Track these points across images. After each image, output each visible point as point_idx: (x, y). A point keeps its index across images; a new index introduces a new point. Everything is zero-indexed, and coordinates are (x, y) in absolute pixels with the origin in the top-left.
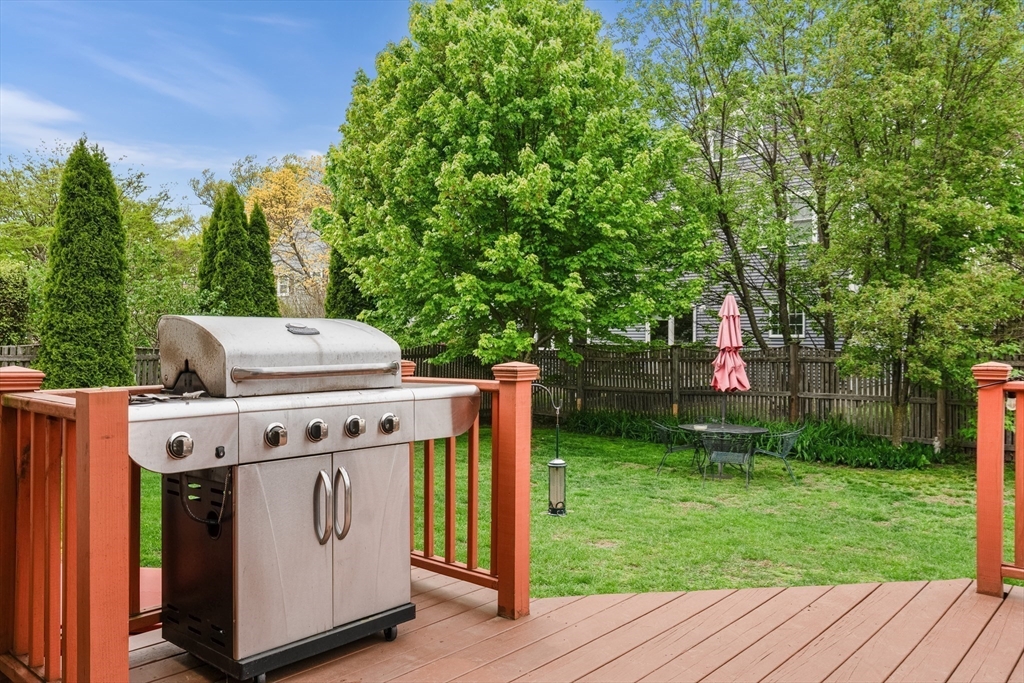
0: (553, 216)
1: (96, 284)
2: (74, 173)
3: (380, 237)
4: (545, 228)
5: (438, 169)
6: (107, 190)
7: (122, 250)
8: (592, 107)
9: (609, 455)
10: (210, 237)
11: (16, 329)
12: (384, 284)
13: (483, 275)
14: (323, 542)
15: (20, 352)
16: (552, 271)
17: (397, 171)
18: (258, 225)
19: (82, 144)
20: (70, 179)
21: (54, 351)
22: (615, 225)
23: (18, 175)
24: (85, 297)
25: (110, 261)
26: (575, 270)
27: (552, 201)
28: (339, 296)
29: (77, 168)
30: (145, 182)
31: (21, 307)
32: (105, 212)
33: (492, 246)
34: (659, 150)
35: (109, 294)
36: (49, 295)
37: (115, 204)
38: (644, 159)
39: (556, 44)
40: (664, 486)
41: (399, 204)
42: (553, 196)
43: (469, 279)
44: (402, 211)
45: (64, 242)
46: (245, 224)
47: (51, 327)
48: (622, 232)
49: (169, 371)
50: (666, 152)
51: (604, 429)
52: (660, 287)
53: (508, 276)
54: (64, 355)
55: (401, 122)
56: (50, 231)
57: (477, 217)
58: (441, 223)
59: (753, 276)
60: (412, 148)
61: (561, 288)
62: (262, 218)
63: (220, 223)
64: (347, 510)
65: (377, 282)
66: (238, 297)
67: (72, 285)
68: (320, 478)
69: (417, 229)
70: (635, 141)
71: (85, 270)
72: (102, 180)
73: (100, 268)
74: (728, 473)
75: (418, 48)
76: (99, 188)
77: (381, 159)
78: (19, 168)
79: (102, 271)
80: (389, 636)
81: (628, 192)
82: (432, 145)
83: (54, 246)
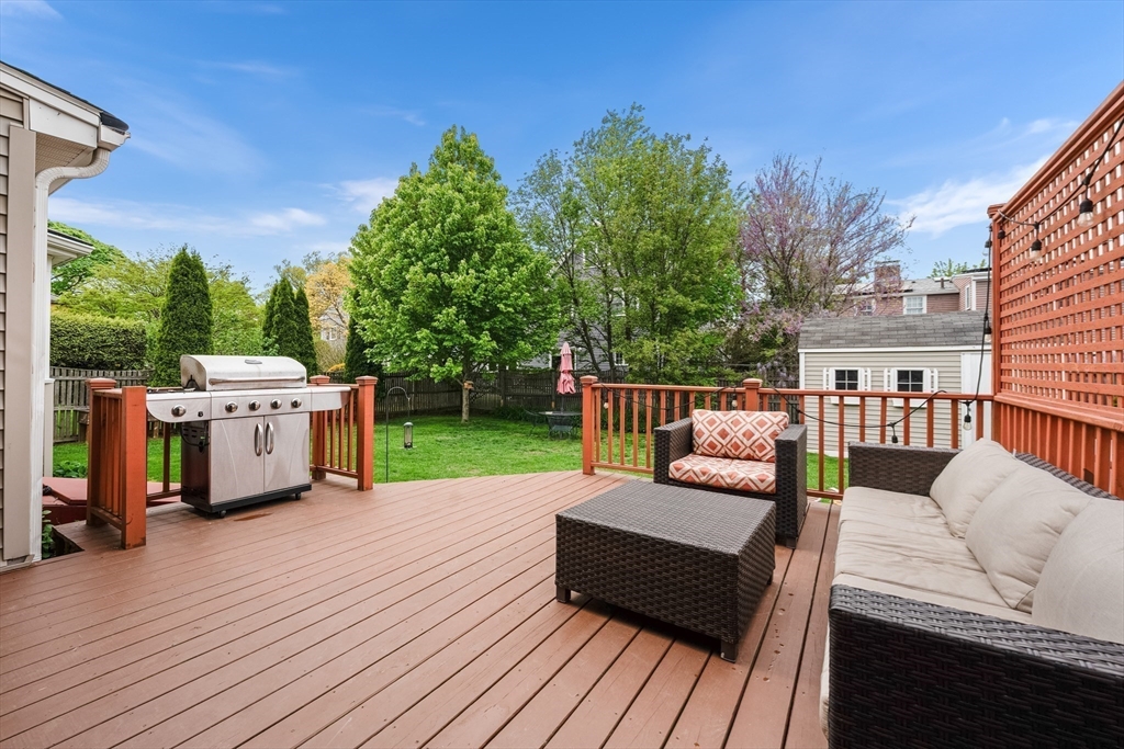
0: (474, 299)
1: (191, 334)
2: (179, 267)
3: (373, 308)
4: (469, 305)
5: (408, 271)
6: (201, 278)
7: (210, 314)
8: (498, 240)
9: (508, 430)
10: (270, 307)
11: (137, 361)
12: (378, 335)
13: (435, 330)
14: (259, 455)
15: (140, 374)
16: (475, 330)
17: (382, 272)
18: (302, 299)
19: (184, 250)
20: (176, 271)
21: (163, 374)
22: (506, 305)
23: (144, 264)
24: (184, 342)
25: (202, 320)
26: (487, 330)
27: (475, 290)
28: (355, 341)
29: (180, 264)
30: (231, 270)
31: (141, 347)
32: (199, 291)
33: (440, 313)
34: (532, 264)
35: (201, 340)
36: (160, 340)
37: (206, 287)
38: (524, 270)
39: (476, 205)
40: (528, 444)
41: (385, 291)
42: (476, 288)
43: (425, 332)
44: (386, 293)
45: (170, 309)
46: (292, 299)
47: (161, 359)
48: (511, 309)
49: (184, 380)
50: (536, 267)
51: (513, 416)
52: (537, 338)
53: (448, 331)
54: (169, 376)
55: (387, 244)
56: (163, 301)
57: (431, 297)
58: (409, 299)
59: (594, 333)
60: (393, 259)
61: (479, 339)
62: (304, 295)
63: (276, 298)
64: (272, 442)
65: (374, 334)
66: (287, 341)
67: (176, 334)
68: (257, 428)
69: (396, 304)
70: (521, 260)
71: (184, 325)
72: (198, 272)
73: (195, 324)
74: (564, 436)
75: (400, 201)
76: (195, 277)
77: (372, 265)
78: (144, 260)
79: (196, 326)
80: (298, 498)
81: (516, 287)
82: (405, 257)
83: (164, 311)
